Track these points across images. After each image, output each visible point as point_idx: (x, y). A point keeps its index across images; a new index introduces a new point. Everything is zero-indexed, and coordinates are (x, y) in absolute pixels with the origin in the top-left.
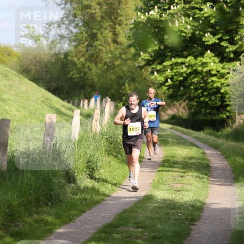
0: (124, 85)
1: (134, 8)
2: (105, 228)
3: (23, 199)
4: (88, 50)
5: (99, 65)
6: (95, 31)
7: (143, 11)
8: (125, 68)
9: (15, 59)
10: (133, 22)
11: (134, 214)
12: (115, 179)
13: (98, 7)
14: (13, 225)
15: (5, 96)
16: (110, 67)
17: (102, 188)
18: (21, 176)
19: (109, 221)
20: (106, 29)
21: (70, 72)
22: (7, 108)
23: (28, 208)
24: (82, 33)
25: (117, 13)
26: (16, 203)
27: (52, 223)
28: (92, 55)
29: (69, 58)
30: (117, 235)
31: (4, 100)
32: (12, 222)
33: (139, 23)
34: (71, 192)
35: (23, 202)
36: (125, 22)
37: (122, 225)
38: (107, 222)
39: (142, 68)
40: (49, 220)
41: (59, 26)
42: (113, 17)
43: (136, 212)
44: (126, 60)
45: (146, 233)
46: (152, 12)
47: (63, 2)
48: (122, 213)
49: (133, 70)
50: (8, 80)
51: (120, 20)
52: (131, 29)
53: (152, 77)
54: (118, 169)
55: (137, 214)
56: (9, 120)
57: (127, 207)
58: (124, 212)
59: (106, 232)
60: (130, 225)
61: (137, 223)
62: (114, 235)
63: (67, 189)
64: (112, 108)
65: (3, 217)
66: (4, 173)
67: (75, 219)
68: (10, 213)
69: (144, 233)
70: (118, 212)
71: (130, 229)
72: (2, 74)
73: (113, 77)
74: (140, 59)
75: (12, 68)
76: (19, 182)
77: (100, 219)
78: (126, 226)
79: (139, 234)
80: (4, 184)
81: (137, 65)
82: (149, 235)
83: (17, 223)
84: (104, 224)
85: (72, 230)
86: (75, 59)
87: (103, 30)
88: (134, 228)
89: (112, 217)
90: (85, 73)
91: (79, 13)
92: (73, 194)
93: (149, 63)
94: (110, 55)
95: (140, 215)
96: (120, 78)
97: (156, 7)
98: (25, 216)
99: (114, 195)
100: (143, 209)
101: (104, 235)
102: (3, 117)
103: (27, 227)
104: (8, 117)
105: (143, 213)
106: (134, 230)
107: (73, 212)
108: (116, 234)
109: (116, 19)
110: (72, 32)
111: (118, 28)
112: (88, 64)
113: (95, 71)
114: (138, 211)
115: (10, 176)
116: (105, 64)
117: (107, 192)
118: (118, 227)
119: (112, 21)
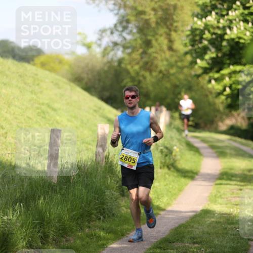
0: (179, 93)
1: (190, 13)
2: (160, 244)
3: (74, 213)
4: (142, 58)
5: (154, 74)
6: (149, 38)
7: (200, 16)
8: (181, 77)
9: (66, 67)
10: (189, 28)
11: (190, 229)
12: (170, 192)
13: (153, 13)
14: (64, 240)
15: (56, 106)
16: (165, 75)
17: (157, 202)
18: (72, 189)
19: (164, 236)
20: (161, 35)
21: (123, 80)
22: (58, 118)
23: (79, 222)
24: (136, 40)
25: (173, 19)
26: (67, 218)
27: (104, 237)
28: (146, 63)
29: (123, 65)
30: (172, 251)
31: (54, 110)
32: (62, 236)
33: (196, 29)
34: (124, 206)
35: (74, 215)
36: (181, 29)
37: (178, 240)
38: (162, 237)
39: (198, 76)
40: (101, 235)
41: (112, 33)
42: (168, 23)
43: (193, 227)
44: (182, 68)
45: (202, 249)
46: (209, 18)
47: (117, 8)
48: (177, 228)
49: (190, 79)
50: (59, 88)
51: (176, 27)
52: (188, 36)
53: (210, 86)
54: (173, 181)
55: (193, 229)
56: (60, 131)
57: (183, 222)
58: (180, 226)
59: (161, 248)
60: (186, 241)
61: (194, 238)
62: (169, 250)
63: (120, 202)
64: (168, 119)
65: (53, 231)
66: (54, 186)
67: (128, 234)
68: (60, 227)
69: (201, 249)
70: (173, 227)
71: (186, 244)
72: (52, 82)
73: (168, 85)
74: (196, 67)
75: (63, 76)
76: (71, 195)
77: (155, 234)
78: (182, 241)
79: (195, 250)
80: (55, 197)
81: (193, 73)
82: (206, 250)
83: (68, 238)
84: (159, 239)
85: (125, 245)
86: (129, 67)
87: (157, 37)
88: (190, 243)
89: (167, 232)
90: (139, 82)
91: (132, 18)
92: (126, 208)
93: (206, 71)
94: (165, 63)
95: (196, 230)
96: (176, 86)
97: (213, 13)
98: (77, 230)
99: (169, 208)
100: (199, 223)
101: (158, 251)
102: (53, 127)
103: (78, 242)
104: (59, 127)
105: (200, 228)
106: (190, 246)
107: (126, 227)
108: (171, 249)
109: (172, 25)
110: (125, 39)
111: (174, 34)
112: (143, 72)
113: (149, 80)
114: (195, 226)
115: (61, 189)
116: (161, 72)
117: (162, 206)
118: (174, 243)
119: (167, 27)
